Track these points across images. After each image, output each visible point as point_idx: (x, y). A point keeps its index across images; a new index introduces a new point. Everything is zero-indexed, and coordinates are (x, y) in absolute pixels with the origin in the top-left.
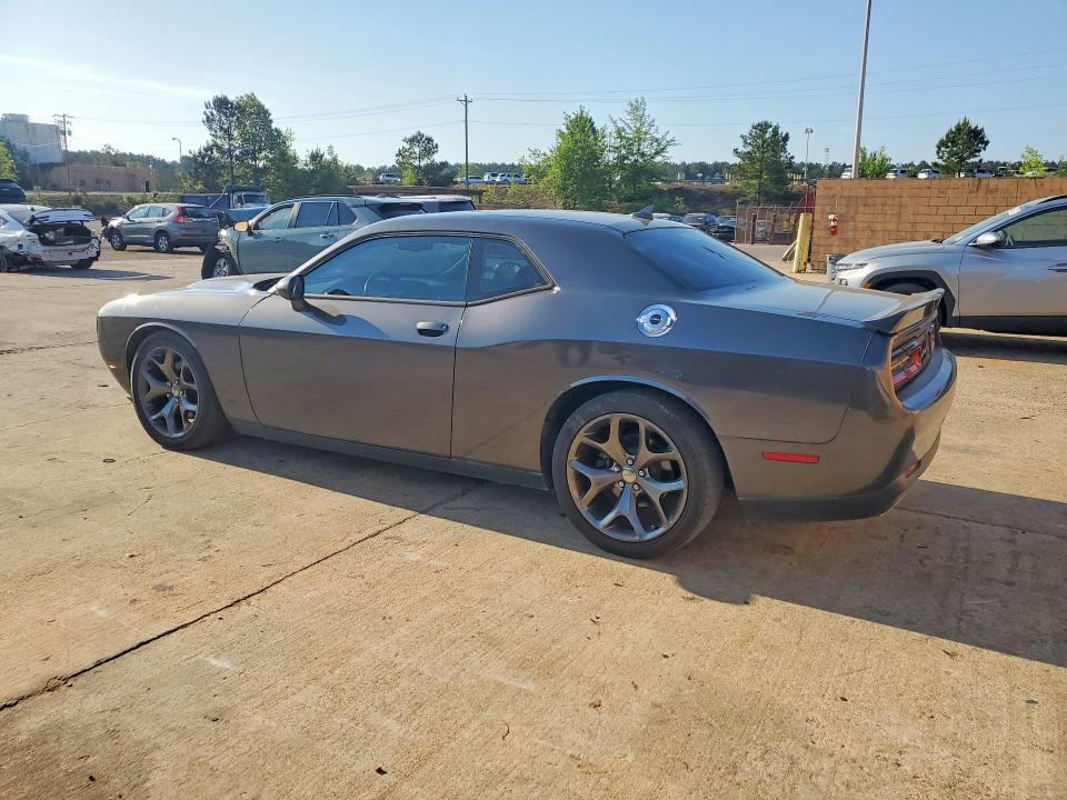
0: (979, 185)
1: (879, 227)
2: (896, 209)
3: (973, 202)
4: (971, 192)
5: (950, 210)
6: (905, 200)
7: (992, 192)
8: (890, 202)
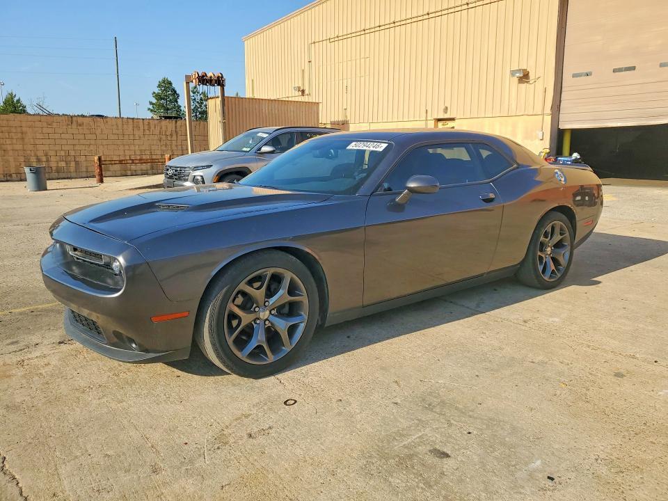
0: (72, 121)
1: (9, 148)
2: (19, 135)
3: (70, 131)
4: (68, 125)
5: (57, 136)
6: (24, 129)
7: (80, 125)
8: (13, 130)
